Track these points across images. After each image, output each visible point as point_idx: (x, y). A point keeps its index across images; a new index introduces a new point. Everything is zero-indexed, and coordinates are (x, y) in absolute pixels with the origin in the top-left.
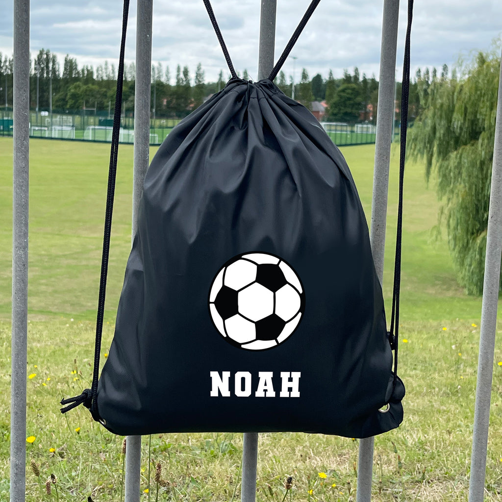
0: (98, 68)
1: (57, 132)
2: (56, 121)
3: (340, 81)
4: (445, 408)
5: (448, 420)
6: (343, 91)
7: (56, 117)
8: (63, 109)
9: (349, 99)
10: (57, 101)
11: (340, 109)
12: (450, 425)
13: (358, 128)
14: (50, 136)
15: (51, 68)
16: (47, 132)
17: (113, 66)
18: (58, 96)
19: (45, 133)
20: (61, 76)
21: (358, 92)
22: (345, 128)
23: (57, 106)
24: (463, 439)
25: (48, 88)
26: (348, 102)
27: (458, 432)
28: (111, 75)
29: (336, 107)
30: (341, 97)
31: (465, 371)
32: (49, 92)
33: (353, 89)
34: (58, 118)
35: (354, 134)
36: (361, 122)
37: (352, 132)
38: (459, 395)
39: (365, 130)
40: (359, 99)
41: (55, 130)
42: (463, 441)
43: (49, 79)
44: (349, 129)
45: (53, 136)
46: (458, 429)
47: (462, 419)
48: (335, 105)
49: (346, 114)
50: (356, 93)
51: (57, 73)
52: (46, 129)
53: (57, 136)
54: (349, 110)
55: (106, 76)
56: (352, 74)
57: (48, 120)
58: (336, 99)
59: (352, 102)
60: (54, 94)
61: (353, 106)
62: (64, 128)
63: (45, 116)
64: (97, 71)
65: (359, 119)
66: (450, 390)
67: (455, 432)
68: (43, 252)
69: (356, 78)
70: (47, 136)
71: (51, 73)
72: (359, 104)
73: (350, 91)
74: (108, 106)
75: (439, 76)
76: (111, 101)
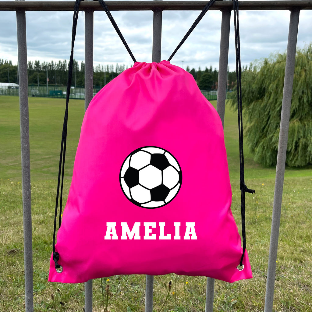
0: (96, 67)
1: (78, 96)
2: (78, 91)
3: (203, 71)
4: (250, 231)
5: (251, 238)
6: (204, 76)
7: (78, 89)
8: (81, 85)
9: (207, 80)
10: (79, 82)
11: (203, 84)
12: (252, 240)
13: (211, 93)
14: (75, 98)
15: (75, 67)
16: (74, 96)
17: (102, 66)
18: (78, 80)
19: (73, 96)
20: (80, 70)
21: (211, 76)
22: (205, 93)
23: (78, 84)
24: (258, 248)
25: (74, 76)
26: (206, 81)
27: (256, 245)
28: (102, 70)
29: (201, 83)
30: (203, 79)
31: (259, 210)
32: (74, 78)
33: (209, 75)
34: (78, 90)
35: (209, 96)
36: (212, 90)
37: (209, 94)
38: (256, 224)
39: (214, 94)
40: (211, 80)
41: (77, 95)
42: (258, 250)
43: (74, 73)
44: (207, 93)
45: (77, 97)
46: (256, 243)
47: (258, 238)
48: (201, 82)
49: (206, 86)
50: (210, 77)
51: (78, 69)
52: (74, 94)
53: (78, 97)
54: (207, 85)
55: (100, 71)
56: (209, 68)
57: (74, 90)
58: (201, 79)
59: (208, 81)
60: (77, 79)
61: (209, 83)
62: (82, 94)
63: (73, 89)
64: (96, 68)
65: (211, 89)
66: (252, 221)
67: (254, 245)
68: (73, 149)
69: (211, 70)
70: (74, 97)
71: (75, 70)
72: (212, 82)
73: (207, 76)
74: (100, 84)
75: (248, 69)
76: (102, 82)
